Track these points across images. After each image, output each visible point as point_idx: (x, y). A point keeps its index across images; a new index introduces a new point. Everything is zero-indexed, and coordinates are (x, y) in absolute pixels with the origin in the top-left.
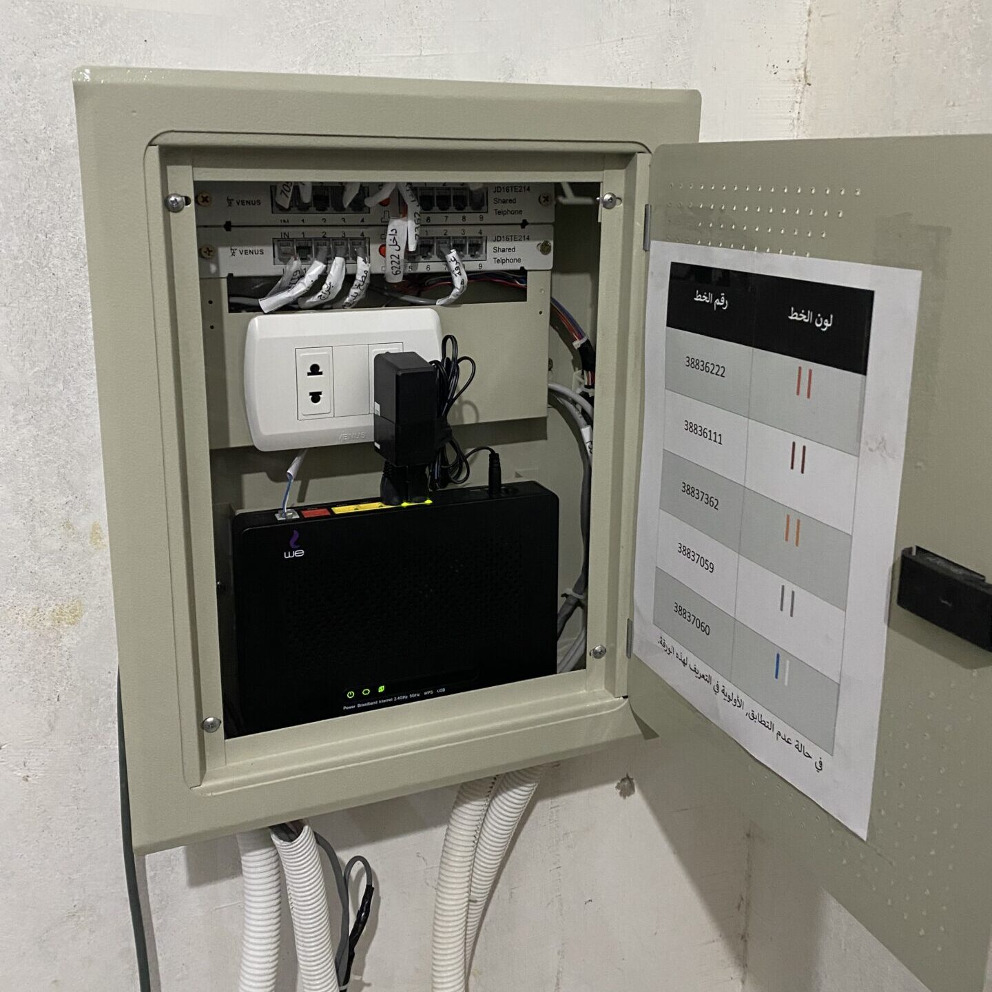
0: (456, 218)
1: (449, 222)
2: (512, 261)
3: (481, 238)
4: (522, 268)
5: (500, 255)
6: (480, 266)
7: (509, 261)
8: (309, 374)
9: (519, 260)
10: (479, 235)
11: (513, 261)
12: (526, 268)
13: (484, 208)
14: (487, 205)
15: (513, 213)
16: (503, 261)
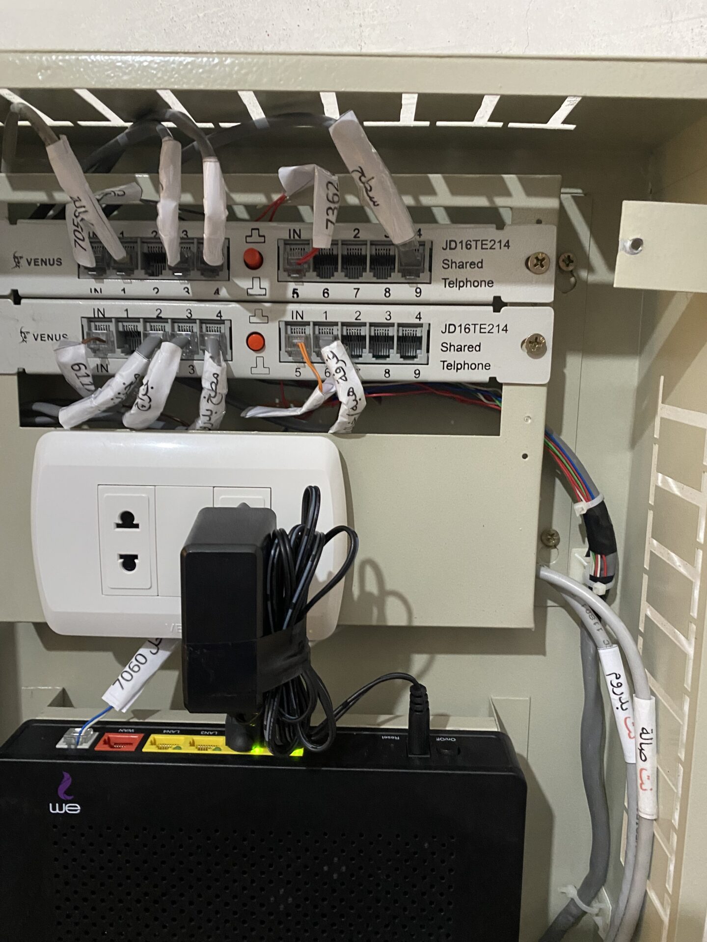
0: (374, 291)
1: (361, 296)
2: (474, 367)
3: (421, 325)
4: (493, 380)
5: (452, 357)
6: (418, 373)
7: (470, 367)
8: (118, 526)
9: (487, 366)
10: (417, 321)
11: (477, 366)
12: (499, 380)
13: (424, 276)
14: (430, 270)
15: (477, 283)
16: (458, 367)
